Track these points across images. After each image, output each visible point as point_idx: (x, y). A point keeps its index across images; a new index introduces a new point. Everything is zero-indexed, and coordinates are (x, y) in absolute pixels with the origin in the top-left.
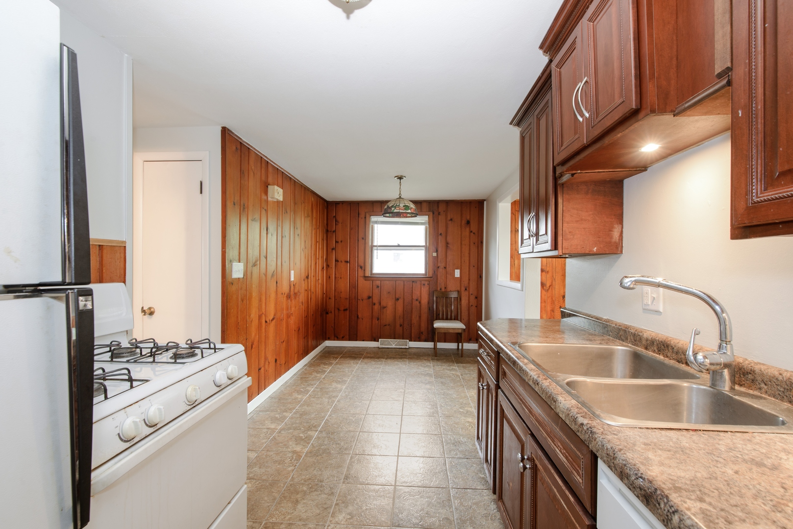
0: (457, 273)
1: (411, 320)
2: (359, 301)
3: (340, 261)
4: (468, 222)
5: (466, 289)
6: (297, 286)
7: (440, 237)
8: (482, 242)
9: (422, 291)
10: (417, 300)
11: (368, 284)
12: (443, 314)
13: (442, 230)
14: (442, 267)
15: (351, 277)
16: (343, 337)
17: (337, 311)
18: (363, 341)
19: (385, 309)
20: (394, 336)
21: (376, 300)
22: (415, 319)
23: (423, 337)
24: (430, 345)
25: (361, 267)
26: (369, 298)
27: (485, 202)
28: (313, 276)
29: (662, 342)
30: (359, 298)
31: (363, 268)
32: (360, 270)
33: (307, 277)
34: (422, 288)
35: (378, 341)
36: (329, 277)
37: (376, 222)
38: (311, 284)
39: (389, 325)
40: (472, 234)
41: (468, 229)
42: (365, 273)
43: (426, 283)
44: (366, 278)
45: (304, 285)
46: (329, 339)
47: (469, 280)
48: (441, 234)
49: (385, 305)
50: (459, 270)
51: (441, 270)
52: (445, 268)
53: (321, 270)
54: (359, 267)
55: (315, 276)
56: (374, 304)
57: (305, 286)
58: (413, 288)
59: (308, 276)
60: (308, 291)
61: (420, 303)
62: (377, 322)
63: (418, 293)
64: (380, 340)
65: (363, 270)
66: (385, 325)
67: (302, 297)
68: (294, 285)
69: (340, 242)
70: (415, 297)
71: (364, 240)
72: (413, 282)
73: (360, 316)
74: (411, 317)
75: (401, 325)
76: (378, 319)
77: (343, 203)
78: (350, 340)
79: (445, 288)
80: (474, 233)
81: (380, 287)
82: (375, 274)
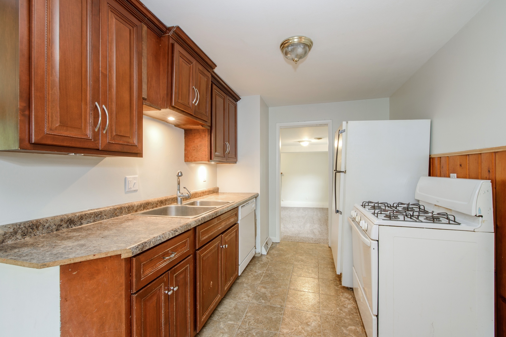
29: (146, 203)
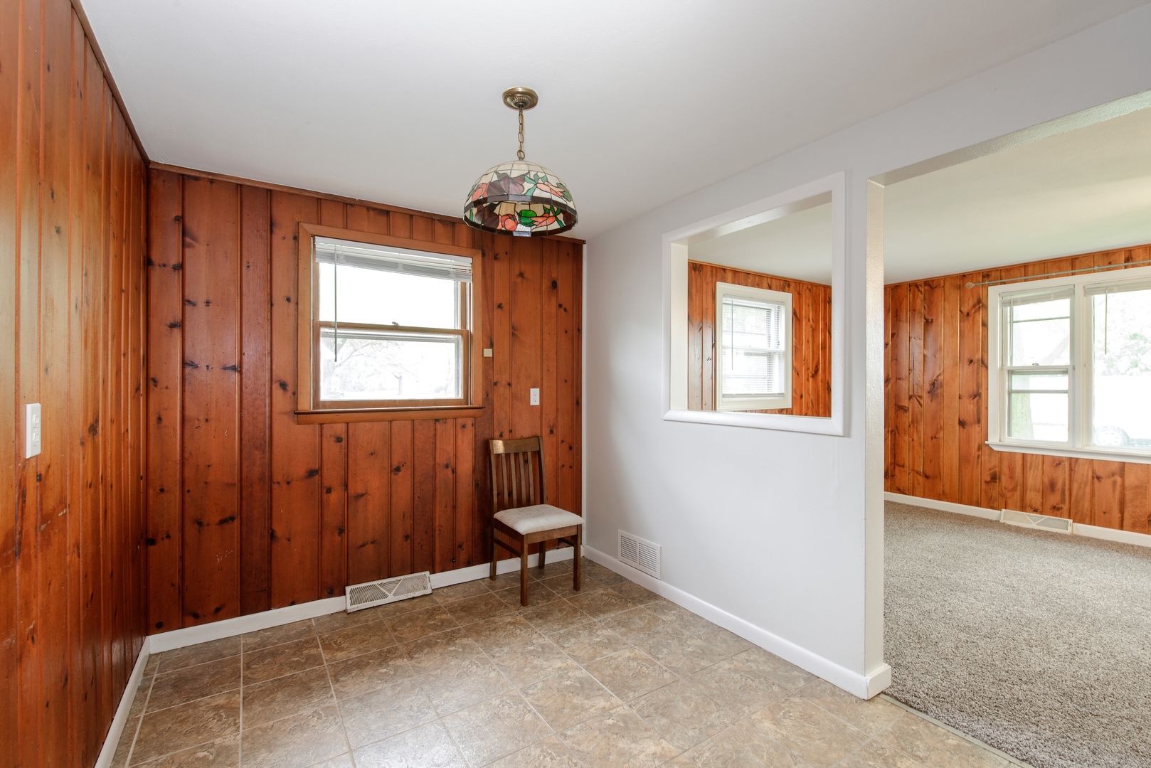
0: (535, 397)
1: (433, 519)
2: (275, 486)
3: (203, 365)
4: (554, 285)
5: (551, 432)
6: (52, 481)
7: (497, 312)
8: (579, 330)
9: (459, 442)
10: (447, 466)
11: (305, 434)
12: (510, 494)
13: (501, 295)
14: (504, 382)
15: (245, 416)
16: (218, 610)
17: (191, 530)
18: (293, 603)
19: (361, 501)
20: (387, 569)
21: (332, 475)
22: (441, 517)
23: (463, 556)
24: (479, 571)
25: (283, 386)
26: (311, 473)
27: (584, 246)
28: (112, 421)
30: (278, 477)
31: (290, 388)
32: (278, 392)
33: (93, 429)
34: (460, 436)
35: (344, 593)
36: (160, 419)
37: (332, 257)
38: (105, 454)
39: (373, 542)
40: (562, 310)
41: (554, 301)
42: (296, 402)
43: (469, 422)
44: (299, 415)
45: (82, 465)
46: (161, 627)
47: (557, 410)
48: (500, 306)
49: (360, 490)
50: (538, 389)
51: (502, 390)
52: (509, 384)
53: (133, 397)
54: (276, 386)
55: (116, 420)
56: (329, 490)
57: (85, 468)
58: (438, 436)
59: (97, 421)
60: (97, 489)
61: (454, 471)
62: (337, 539)
63: (450, 448)
64: (348, 589)
65: (290, 394)
66: (363, 545)
67: (75, 527)
68: (39, 478)
69: (201, 305)
70: (441, 459)
71: (292, 305)
72: (437, 420)
73: (279, 529)
74: (433, 512)
75: (407, 537)
76: (341, 531)
77: (213, 181)
78: (244, 612)
79: (511, 431)
80: (565, 310)
81: (344, 442)
82: (326, 404)
